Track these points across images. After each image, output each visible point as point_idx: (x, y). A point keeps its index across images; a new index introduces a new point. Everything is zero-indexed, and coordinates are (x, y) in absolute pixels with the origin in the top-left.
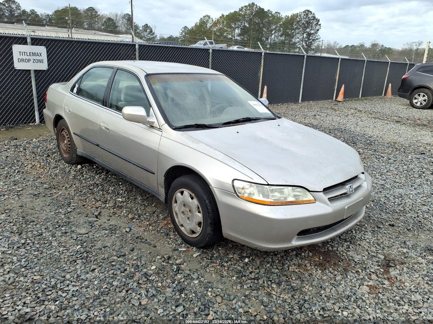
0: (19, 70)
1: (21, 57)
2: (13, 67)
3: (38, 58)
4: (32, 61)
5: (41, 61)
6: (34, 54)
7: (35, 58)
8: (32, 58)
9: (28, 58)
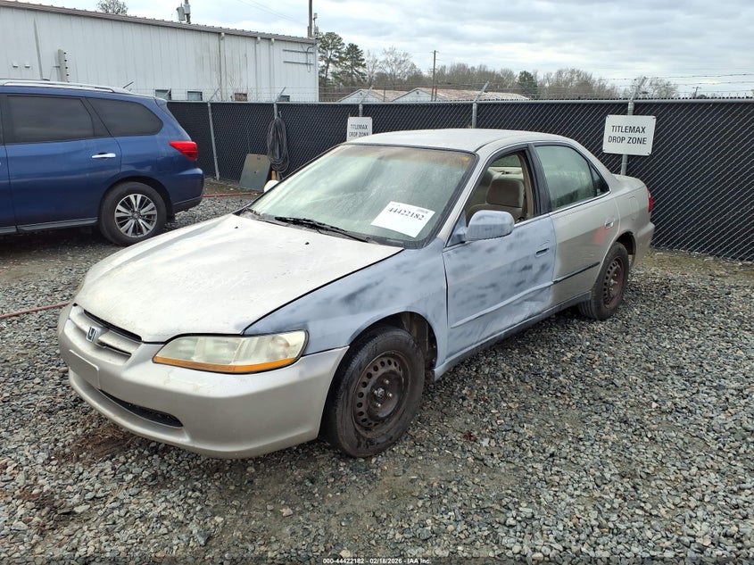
0: (609, 154)
1: (613, 134)
2: (601, 150)
3: (637, 135)
4: (627, 139)
5: (642, 141)
6: (632, 129)
7: (633, 135)
8: (627, 135)
9: (621, 135)
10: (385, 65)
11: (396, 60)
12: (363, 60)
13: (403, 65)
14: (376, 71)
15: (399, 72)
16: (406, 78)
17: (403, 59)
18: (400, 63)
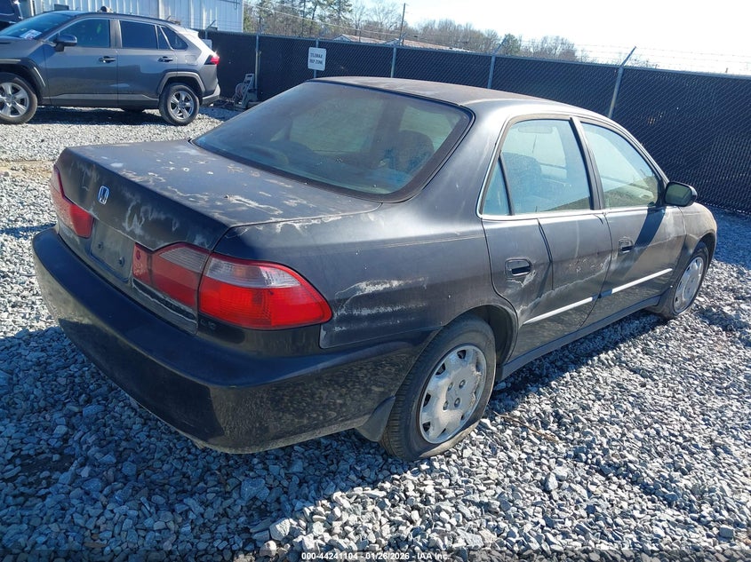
10: (372, 13)
11: (383, 10)
12: (350, 5)
13: (390, 15)
14: (364, 18)
15: (386, 21)
16: (393, 28)
17: (391, 8)
18: (387, 13)
